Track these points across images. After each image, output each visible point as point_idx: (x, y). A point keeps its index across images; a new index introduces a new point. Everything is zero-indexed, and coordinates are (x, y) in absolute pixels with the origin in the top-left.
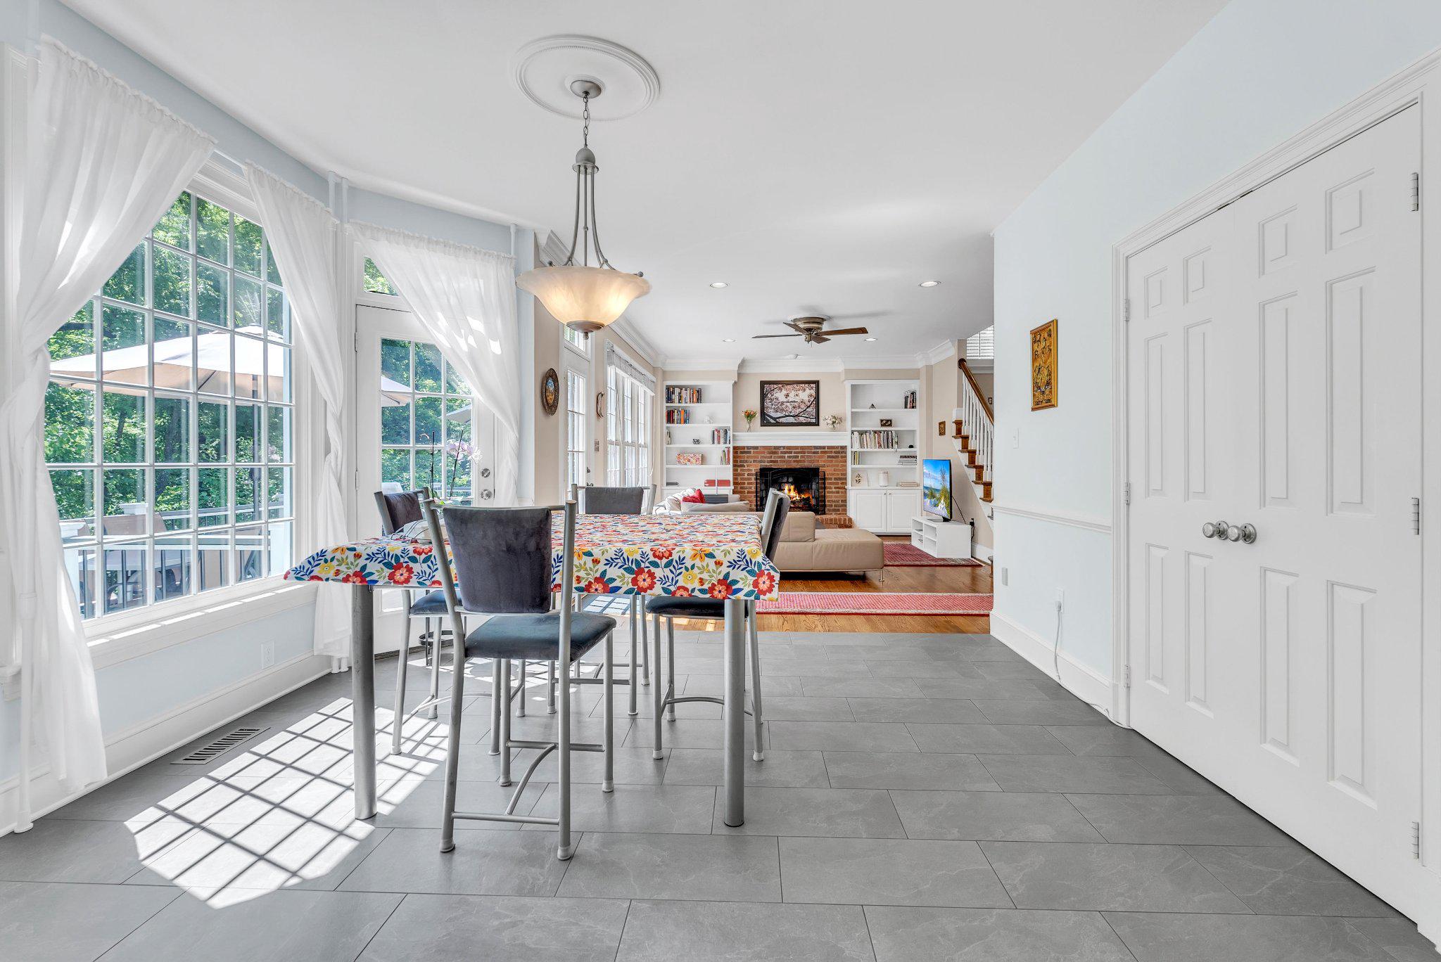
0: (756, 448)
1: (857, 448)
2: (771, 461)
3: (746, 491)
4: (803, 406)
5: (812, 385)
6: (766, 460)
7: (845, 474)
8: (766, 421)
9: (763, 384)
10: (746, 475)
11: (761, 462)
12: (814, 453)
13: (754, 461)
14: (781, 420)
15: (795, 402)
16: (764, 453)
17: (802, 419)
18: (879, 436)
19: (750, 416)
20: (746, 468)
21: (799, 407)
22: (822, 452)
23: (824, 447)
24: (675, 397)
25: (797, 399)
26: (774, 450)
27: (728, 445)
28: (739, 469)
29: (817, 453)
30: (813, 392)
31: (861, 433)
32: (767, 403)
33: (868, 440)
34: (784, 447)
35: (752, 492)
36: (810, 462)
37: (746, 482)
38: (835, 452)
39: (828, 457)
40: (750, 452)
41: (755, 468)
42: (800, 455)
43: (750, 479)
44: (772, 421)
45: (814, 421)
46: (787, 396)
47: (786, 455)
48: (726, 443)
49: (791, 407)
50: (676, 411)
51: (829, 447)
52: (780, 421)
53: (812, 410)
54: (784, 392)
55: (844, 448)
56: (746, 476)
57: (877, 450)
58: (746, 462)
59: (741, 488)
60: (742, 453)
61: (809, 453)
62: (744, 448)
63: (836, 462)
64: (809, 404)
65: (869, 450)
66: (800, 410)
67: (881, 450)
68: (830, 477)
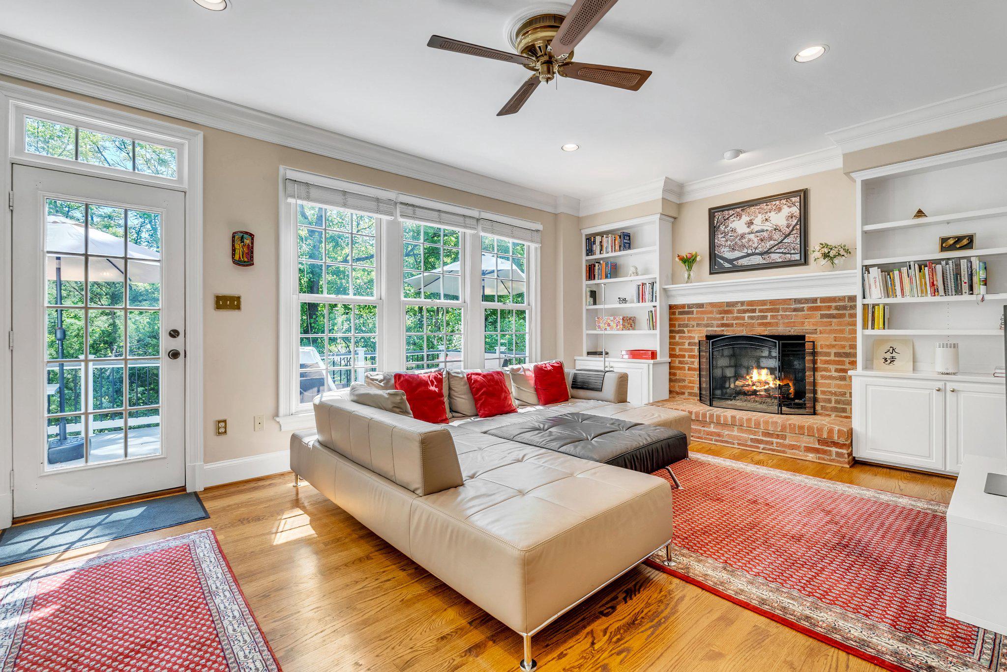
0: (701, 306)
1: (876, 296)
2: (723, 325)
3: (686, 366)
4: (777, 236)
5: (793, 199)
6: (715, 322)
7: (854, 347)
8: (717, 265)
9: (712, 212)
10: (687, 344)
11: (707, 326)
12: (795, 310)
13: (698, 325)
14: (744, 262)
15: (763, 231)
16: (711, 312)
17: (776, 257)
18: (933, 272)
19: (689, 261)
20: (686, 335)
21: (771, 238)
22: (810, 309)
23: (814, 300)
24: (597, 248)
25: (768, 226)
26: (726, 308)
27: (654, 304)
28: (677, 336)
29: (802, 310)
30: (795, 210)
31: (886, 270)
32: (720, 239)
33: (906, 280)
34: (742, 303)
35: (694, 369)
36: (788, 325)
37: (687, 354)
38: (837, 308)
39: (823, 316)
40: (692, 313)
41: (698, 334)
42: (769, 314)
43: (692, 350)
44: (727, 265)
45: (797, 257)
46: (750, 223)
47: (747, 315)
48: (652, 301)
49: (756, 240)
50: (597, 264)
51: (823, 300)
52: (740, 264)
53: (794, 240)
54: (745, 218)
55: (853, 299)
56: (686, 346)
57: (929, 299)
58: (687, 326)
59: (680, 362)
60: (681, 313)
61: (785, 310)
62: (683, 306)
63: (840, 324)
64: (788, 231)
65: (908, 299)
66: (772, 242)
67: (937, 299)
68: (825, 350)
